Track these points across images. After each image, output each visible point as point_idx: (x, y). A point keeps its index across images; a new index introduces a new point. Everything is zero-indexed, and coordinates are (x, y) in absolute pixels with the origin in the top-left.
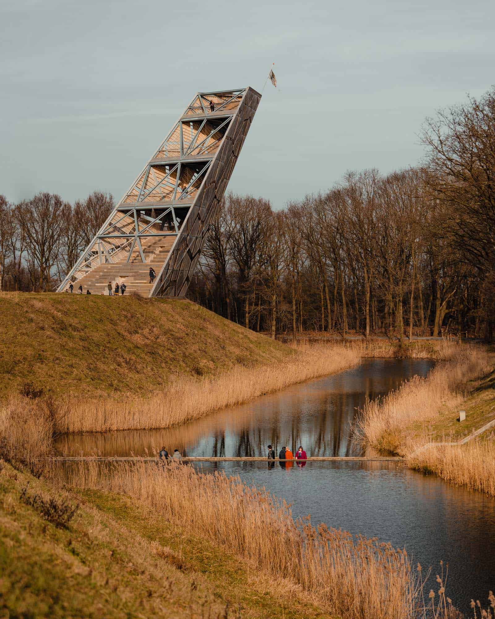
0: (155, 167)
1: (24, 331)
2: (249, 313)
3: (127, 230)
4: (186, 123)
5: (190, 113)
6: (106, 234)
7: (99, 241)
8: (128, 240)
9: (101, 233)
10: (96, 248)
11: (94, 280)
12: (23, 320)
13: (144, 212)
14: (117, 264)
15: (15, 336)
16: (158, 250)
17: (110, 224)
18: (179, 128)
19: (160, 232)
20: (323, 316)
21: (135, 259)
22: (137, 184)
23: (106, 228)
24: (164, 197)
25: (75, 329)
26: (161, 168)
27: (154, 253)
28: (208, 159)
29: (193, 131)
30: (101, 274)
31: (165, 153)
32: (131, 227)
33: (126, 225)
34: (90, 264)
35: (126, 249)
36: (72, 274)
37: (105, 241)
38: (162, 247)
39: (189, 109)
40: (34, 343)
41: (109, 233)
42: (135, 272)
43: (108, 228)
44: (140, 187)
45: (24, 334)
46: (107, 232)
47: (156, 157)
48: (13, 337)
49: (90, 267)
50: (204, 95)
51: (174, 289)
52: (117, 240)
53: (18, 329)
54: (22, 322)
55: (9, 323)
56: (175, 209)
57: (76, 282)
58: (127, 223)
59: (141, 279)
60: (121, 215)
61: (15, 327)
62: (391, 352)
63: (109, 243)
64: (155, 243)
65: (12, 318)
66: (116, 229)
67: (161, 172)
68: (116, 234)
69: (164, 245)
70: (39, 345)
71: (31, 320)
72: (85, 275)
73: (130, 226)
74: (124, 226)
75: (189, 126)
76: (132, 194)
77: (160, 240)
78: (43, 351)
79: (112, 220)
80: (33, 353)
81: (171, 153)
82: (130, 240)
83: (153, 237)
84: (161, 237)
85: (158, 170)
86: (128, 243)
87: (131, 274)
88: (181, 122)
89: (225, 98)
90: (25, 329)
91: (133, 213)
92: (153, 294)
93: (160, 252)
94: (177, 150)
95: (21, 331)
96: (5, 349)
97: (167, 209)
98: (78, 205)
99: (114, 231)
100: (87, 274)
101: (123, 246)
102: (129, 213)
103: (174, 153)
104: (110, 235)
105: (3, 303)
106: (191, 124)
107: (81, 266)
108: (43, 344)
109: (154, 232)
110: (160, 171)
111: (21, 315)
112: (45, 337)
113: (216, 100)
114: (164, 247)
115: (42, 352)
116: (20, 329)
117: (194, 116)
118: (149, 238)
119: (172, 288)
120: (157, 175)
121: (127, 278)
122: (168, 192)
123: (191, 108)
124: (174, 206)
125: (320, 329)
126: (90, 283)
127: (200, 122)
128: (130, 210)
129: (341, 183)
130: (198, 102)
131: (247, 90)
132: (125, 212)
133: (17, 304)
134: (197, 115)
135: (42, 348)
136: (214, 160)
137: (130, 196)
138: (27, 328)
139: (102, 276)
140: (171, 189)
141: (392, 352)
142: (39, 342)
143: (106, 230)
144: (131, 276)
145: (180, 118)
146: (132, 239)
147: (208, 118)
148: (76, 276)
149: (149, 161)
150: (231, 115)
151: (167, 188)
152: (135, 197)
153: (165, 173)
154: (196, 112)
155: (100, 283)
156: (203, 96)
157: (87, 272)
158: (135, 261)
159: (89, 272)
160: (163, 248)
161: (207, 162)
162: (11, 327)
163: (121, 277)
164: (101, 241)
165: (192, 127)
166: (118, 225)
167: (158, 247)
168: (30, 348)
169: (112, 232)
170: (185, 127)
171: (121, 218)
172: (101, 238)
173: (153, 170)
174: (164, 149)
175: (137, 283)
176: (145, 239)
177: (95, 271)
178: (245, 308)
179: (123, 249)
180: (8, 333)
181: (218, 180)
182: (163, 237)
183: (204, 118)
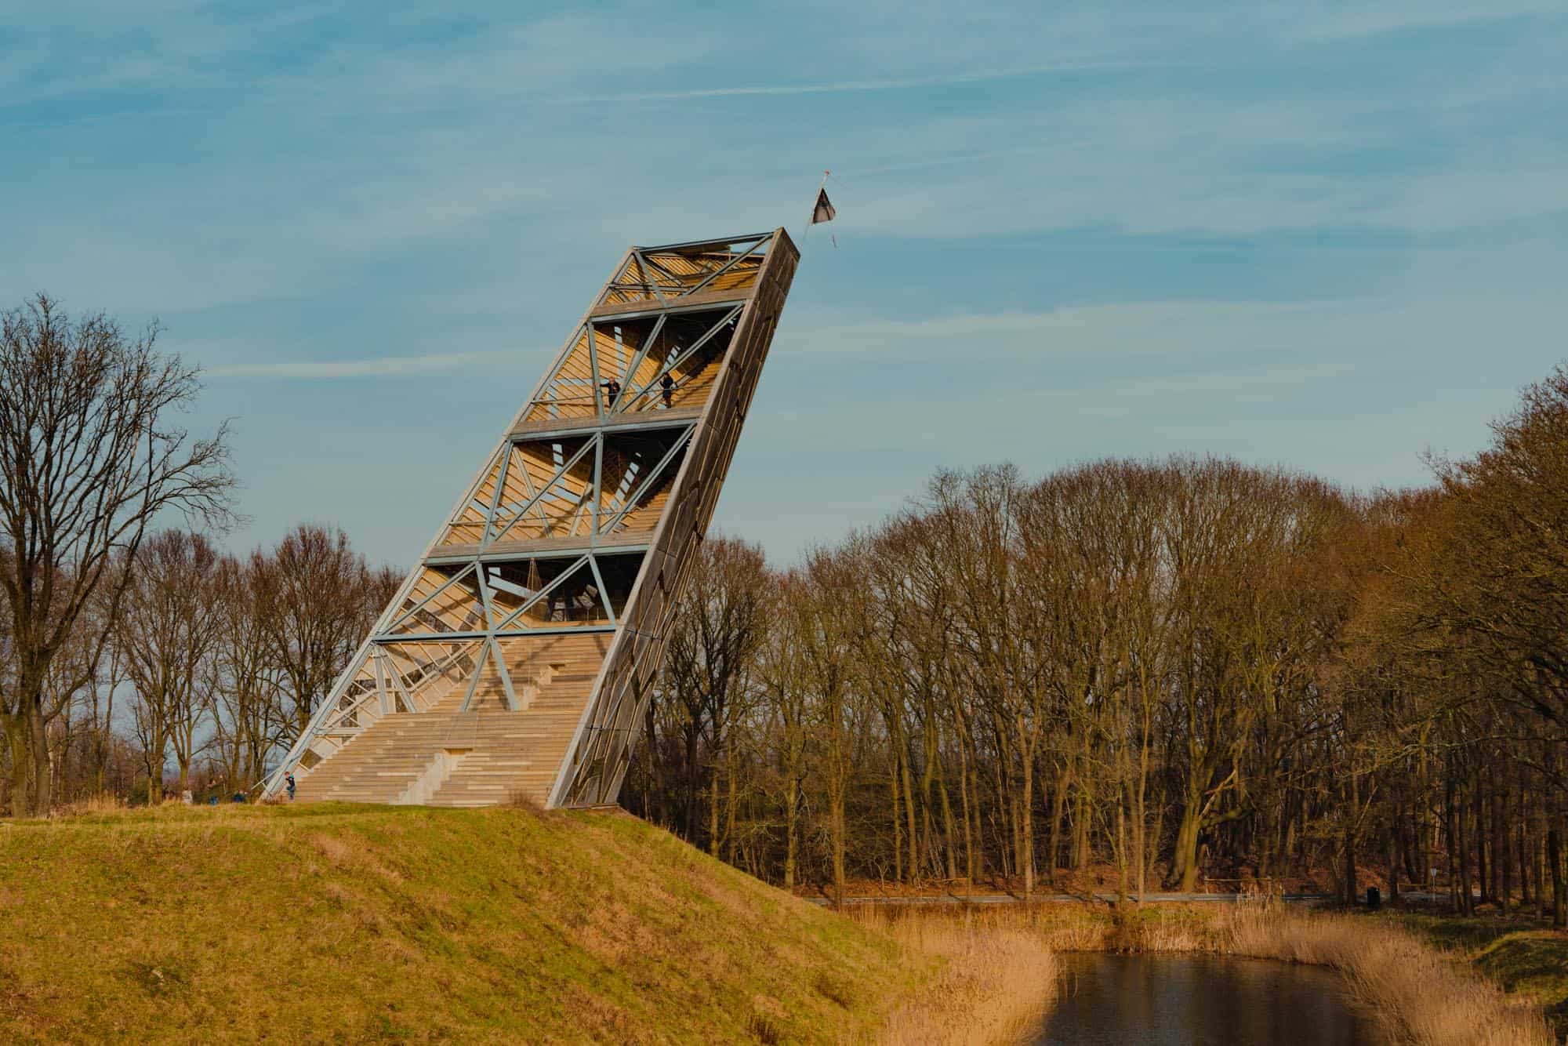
0: (524, 445)
1: (324, 942)
2: (719, 840)
3: (454, 621)
4: (605, 328)
5: (614, 302)
6: (397, 632)
7: (379, 651)
8: (456, 648)
9: (382, 630)
10: (371, 671)
11: (371, 761)
12: (312, 902)
13: (497, 571)
14: (431, 714)
15: (297, 960)
16: (546, 676)
17: (409, 604)
18: (585, 342)
19: (541, 624)
20: (898, 843)
21: (482, 701)
22: (477, 494)
23: (396, 616)
24: (551, 528)
25: (449, 924)
26: (539, 448)
27: (536, 683)
28: (685, 422)
29: (623, 348)
30: (390, 743)
31: (549, 408)
32: (463, 612)
33: (451, 607)
34: (354, 715)
35: (451, 672)
36: (306, 747)
37: (393, 651)
38: (555, 666)
39: (610, 291)
40: (358, 980)
41: (405, 629)
42: (493, 738)
43: (402, 615)
44: (488, 502)
45: (322, 951)
46: (399, 627)
47: (526, 420)
48: (290, 963)
49: (356, 726)
50: (650, 253)
51: (597, 784)
52: (426, 648)
53: (302, 936)
54: (310, 911)
55: (272, 915)
56: (600, 559)
57: (317, 766)
58: (452, 602)
59: (512, 758)
60: (437, 579)
61: (292, 930)
62: (1097, 937)
63: (407, 657)
64: (534, 655)
65: (277, 897)
66: (423, 617)
67: (541, 460)
68: (425, 631)
69: (562, 662)
70: (376, 986)
71: (336, 904)
72: (342, 748)
73: (460, 609)
74: (445, 610)
75: (612, 335)
76: (465, 521)
77: (546, 648)
78: (392, 1006)
79: (410, 594)
80: (363, 1015)
81: (565, 409)
82: (464, 648)
83: (525, 638)
84: (551, 639)
85: (534, 456)
86: (456, 655)
87: (479, 744)
88: (591, 327)
89: (704, 263)
90: (325, 933)
91: (474, 573)
92: (557, 801)
93: (555, 680)
94: (580, 401)
95: (311, 941)
96: (273, 1005)
97: (574, 559)
98: (257, 560)
99: (418, 623)
100: (347, 743)
101: (444, 664)
102: (463, 573)
103: (575, 409)
104: (407, 635)
105: (241, 849)
106: (618, 330)
107: (330, 722)
108: (389, 982)
109: (527, 625)
110: (538, 458)
111: (303, 887)
112: (390, 957)
113: (681, 266)
114: (563, 665)
115: (389, 1011)
116: (308, 936)
117: (629, 308)
118: (514, 640)
119: (595, 779)
120: (531, 469)
121: (469, 754)
122: (562, 514)
123: (615, 288)
124: (596, 551)
125: (891, 876)
126: (359, 770)
127: (649, 322)
128: (461, 566)
129: (922, 501)
130: (634, 272)
131: (777, 236)
132: (448, 570)
133: (282, 848)
134: (634, 306)
135: (387, 996)
136: (702, 423)
137: (459, 525)
138: (330, 931)
139: (395, 749)
140: (568, 507)
141: (1099, 937)
142: (375, 976)
143: (397, 620)
144: (480, 749)
145: (586, 315)
146: (469, 644)
147: (671, 311)
148: (316, 751)
149: (507, 431)
150: (739, 304)
151: (559, 503)
152: (472, 529)
153: (552, 463)
154: (630, 298)
155: (390, 768)
156: (646, 255)
157: (345, 738)
158: (482, 706)
159: (353, 739)
160: (560, 669)
161: (680, 430)
162: (279, 929)
163: (450, 751)
164: (383, 651)
165: (619, 339)
166: (430, 608)
167: (545, 666)
168: (349, 1000)
169: (412, 626)
170: (601, 338)
171: (440, 587)
172: (381, 643)
173: (519, 456)
174: (547, 398)
175: (502, 768)
176: (504, 644)
177: (373, 735)
178: (710, 826)
179: (444, 673)
180: (276, 950)
181: (705, 481)
182: (556, 637)
183: (657, 313)
